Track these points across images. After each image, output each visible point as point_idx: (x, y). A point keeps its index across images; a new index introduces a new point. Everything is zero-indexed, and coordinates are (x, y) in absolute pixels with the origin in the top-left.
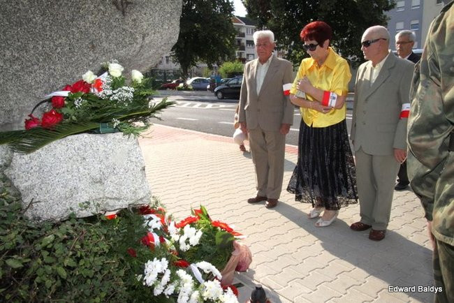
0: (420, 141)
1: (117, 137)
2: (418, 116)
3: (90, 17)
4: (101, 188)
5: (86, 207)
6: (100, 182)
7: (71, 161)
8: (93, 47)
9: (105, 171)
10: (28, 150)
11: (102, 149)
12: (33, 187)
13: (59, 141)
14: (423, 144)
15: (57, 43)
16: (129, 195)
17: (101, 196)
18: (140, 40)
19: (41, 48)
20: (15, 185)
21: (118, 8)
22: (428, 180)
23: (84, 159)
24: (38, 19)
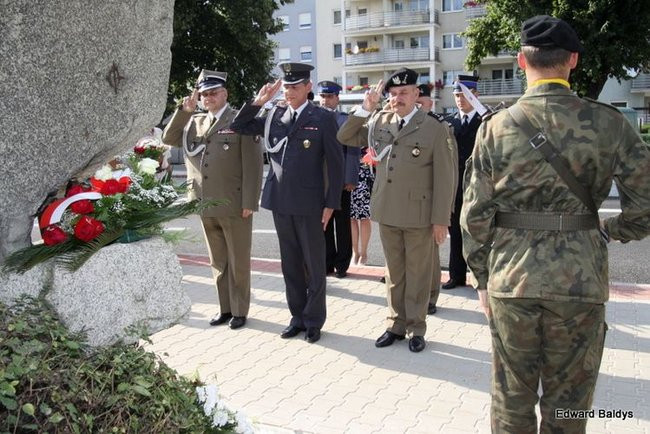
0: (475, 221)
1: (154, 245)
2: (474, 202)
3: (85, 97)
4: (143, 307)
5: (133, 331)
6: (142, 300)
7: (112, 277)
8: (87, 134)
9: (147, 286)
10: (74, 266)
11: (141, 260)
12: (76, 312)
13: (96, 254)
14: (479, 224)
15: (52, 130)
16: (172, 313)
17: (144, 317)
18: (129, 124)
19: (36, 138)
20: (59, 311)
21: (111, 85)
22: (480, 254)
23: (125, 273)
24: (36, 101)
